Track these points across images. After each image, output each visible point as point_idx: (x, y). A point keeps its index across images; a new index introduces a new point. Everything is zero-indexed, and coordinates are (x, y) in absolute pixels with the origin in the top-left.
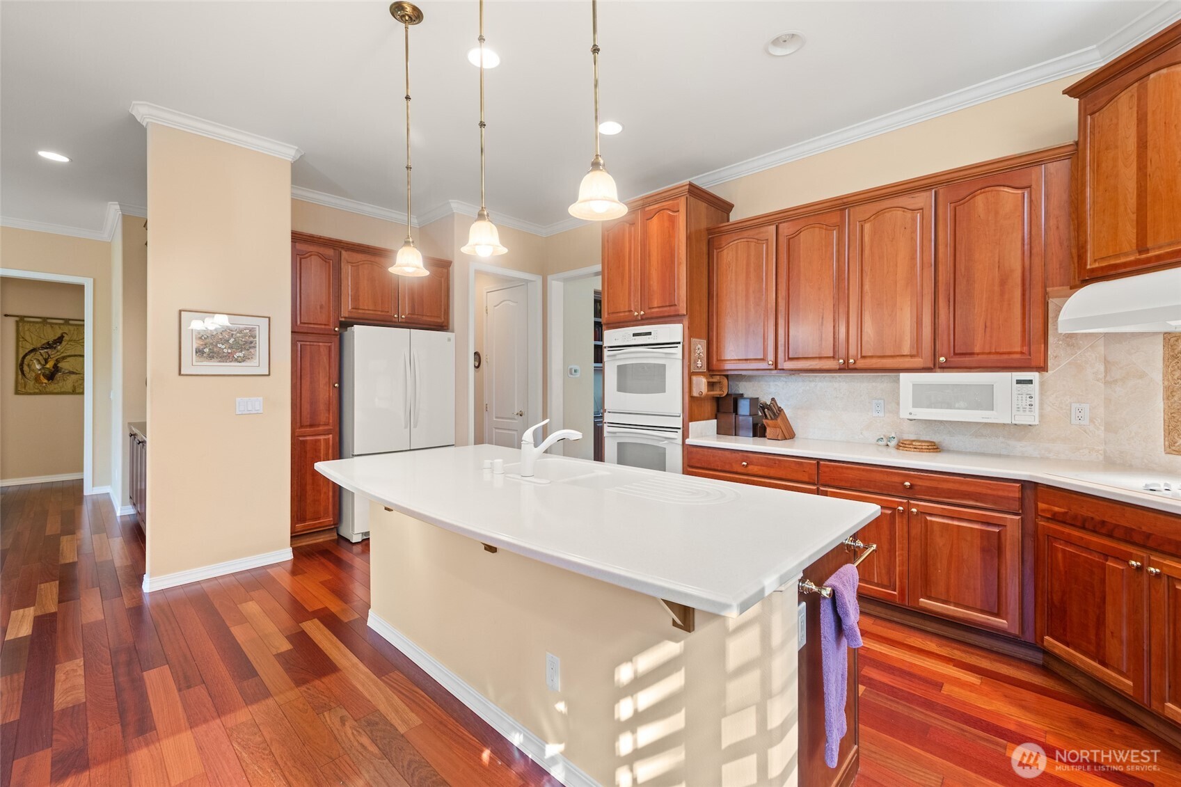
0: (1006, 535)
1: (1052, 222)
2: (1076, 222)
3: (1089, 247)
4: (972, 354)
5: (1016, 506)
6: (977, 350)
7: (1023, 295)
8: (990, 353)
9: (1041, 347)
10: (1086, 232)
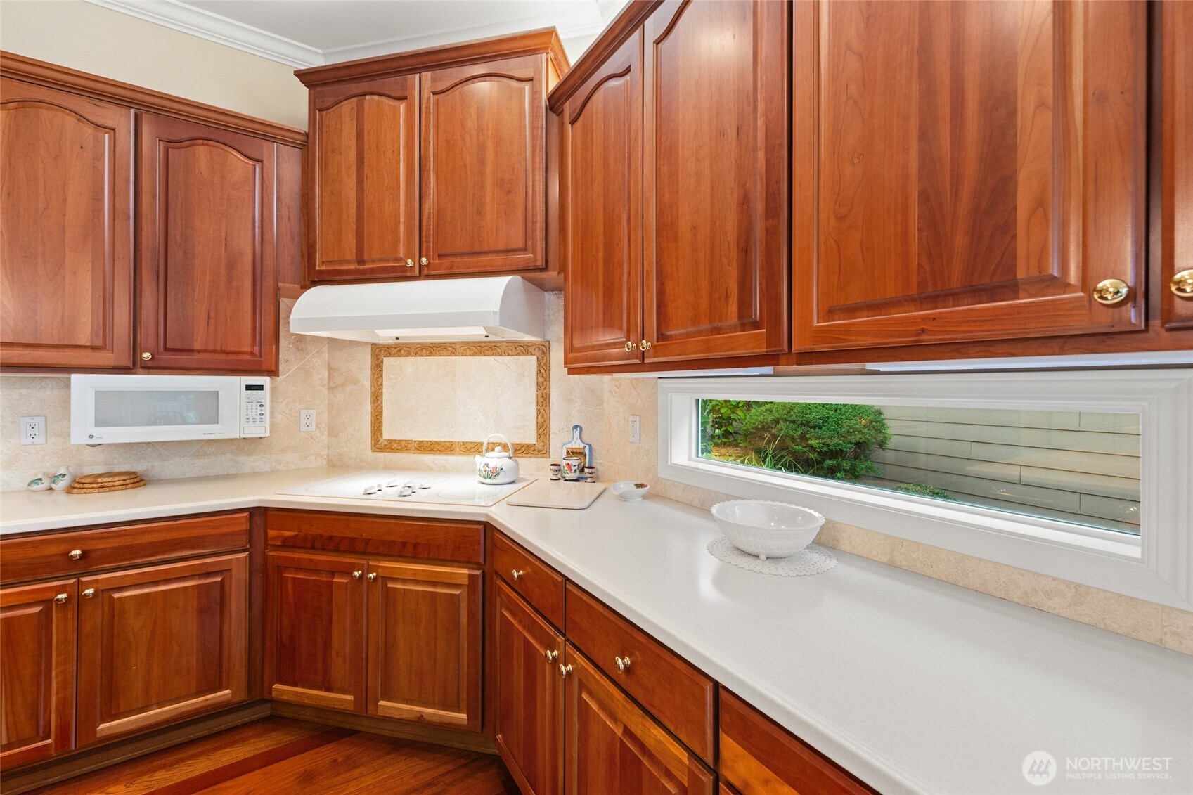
0: (231, 582)
1: (284, 212)
2: (306, 218)
3: (318, 247)
4: (191, 351)
5: (242, 541)
6: (197, 346)
7: (254, 285)
8: (214, 351)
9: (272, 348)
10: (315, 231)
